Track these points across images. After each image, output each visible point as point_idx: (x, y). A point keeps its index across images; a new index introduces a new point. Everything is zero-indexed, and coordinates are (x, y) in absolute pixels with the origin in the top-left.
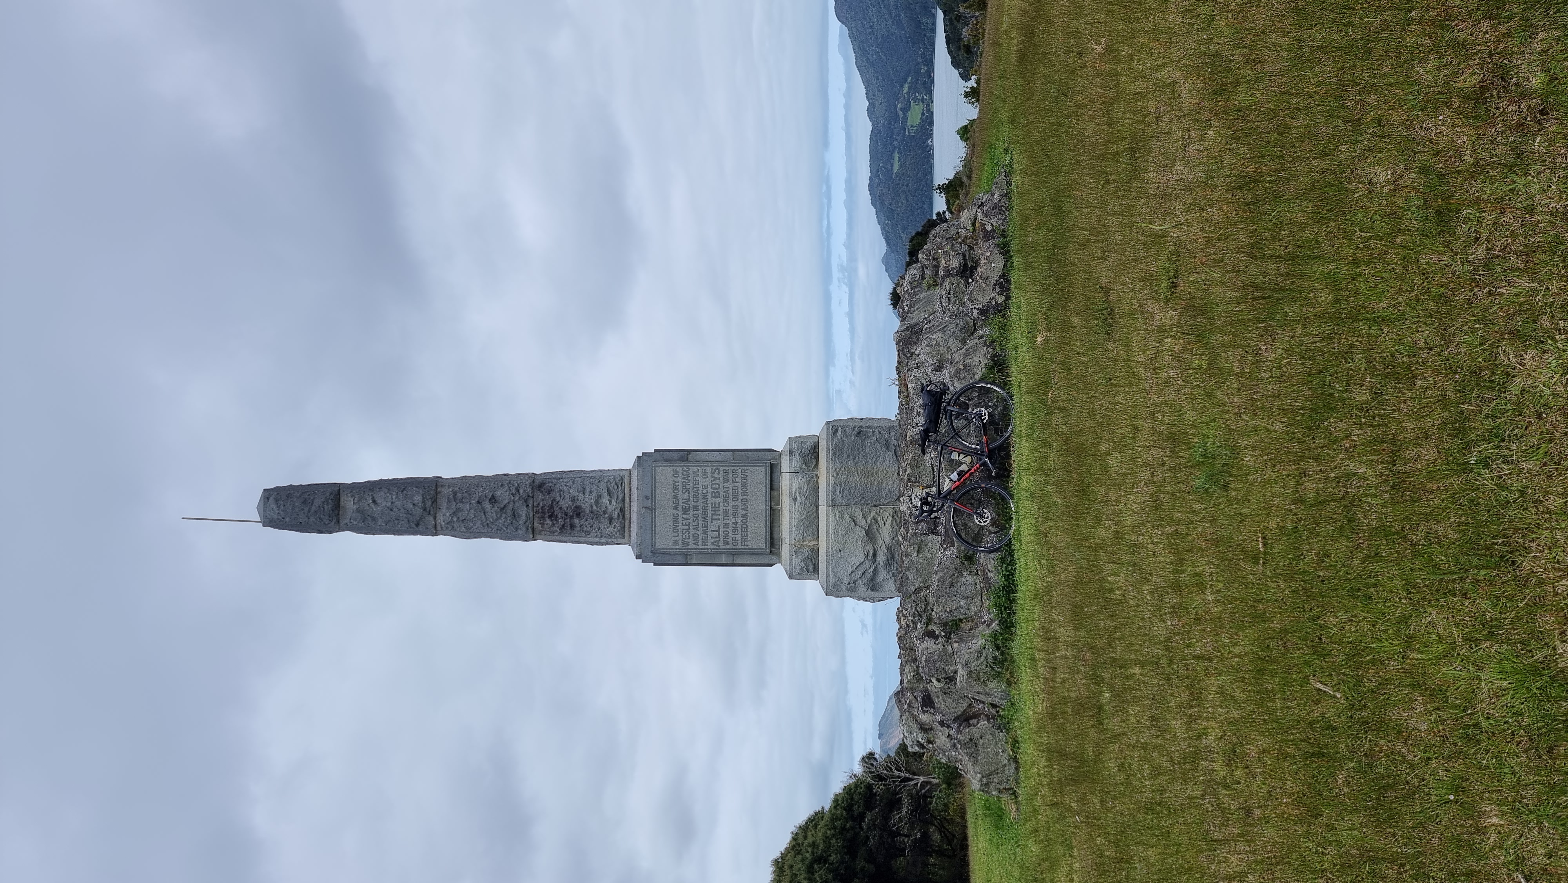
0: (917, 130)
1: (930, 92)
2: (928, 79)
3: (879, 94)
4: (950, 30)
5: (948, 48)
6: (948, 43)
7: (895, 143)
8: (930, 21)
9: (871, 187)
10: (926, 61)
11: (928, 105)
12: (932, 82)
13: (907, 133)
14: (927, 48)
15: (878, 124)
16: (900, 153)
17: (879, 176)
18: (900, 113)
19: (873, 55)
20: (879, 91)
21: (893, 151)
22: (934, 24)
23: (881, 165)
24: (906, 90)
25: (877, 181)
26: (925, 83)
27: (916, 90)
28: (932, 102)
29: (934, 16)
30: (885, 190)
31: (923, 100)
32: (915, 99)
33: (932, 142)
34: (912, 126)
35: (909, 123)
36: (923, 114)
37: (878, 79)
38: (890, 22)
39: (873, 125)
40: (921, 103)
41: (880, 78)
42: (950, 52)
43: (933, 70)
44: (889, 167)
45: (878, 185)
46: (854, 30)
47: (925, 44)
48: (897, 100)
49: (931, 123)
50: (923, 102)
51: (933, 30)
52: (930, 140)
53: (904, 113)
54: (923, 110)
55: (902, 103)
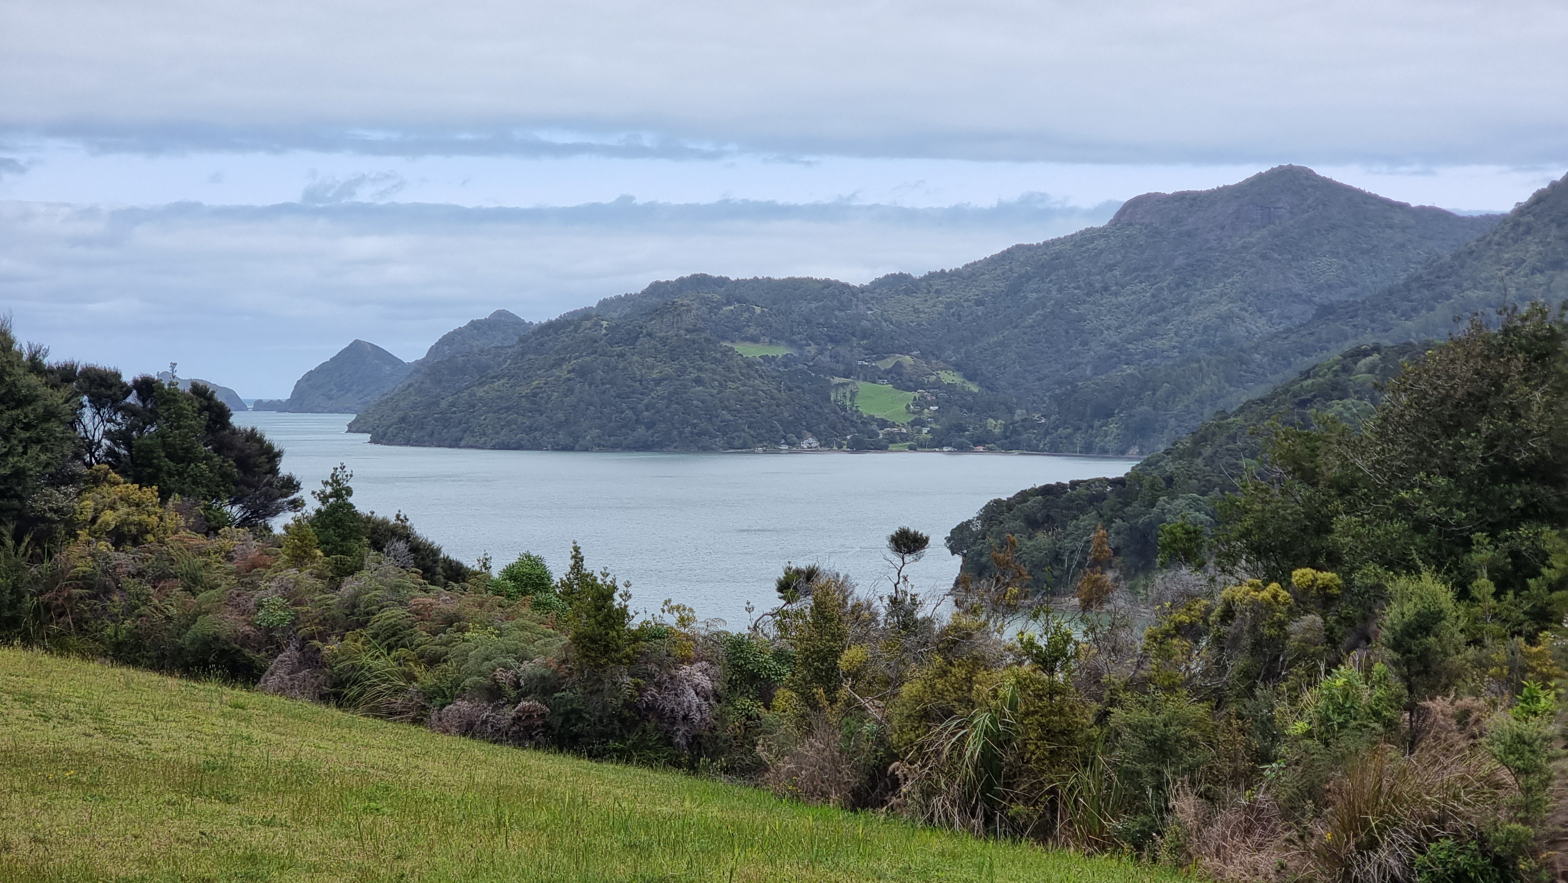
0: (844, 409)
1: (937, 443)
2: (971, 438)
3: (940, 307)
4: (1078, 496)
5: (1035, 492)
6: (1047, 490)
7: (812, 349)
8: (1112, 443)
9: (700, 281)
10: (1015, 431)
11: (904, 438)
12: (962, 448)
13: (837, 380)
14: (1047, 433)
15: (865, 302)
16: (787, 361)
17: (729, 303)
18: (888, 363)
19: (1038, 291)
20: (949, 306)
21: (791, 343)
22: (1103, 453)
23: (758, 310)
24: (949, 377)
25: (716, 297)
26: (960, 429)
27: (945, 405)
28: (912, 448)
29: (1121, 454)
30: (688, 320)
31: (918, 423)
32: (921, 403)
33: (811, 450)
34: (853, 394)
35: (863, 387)
36: (883, 424)
37: (979, 303)
38: (1115, 339)
39: (863, 290)
40: (912, 418)
41: (980, 311)
42: (1024, 496)
43: (990, 450)
44: (752, 331)
45: (704, 301)
46: (1101, 243)
47: (1056, 428)
48: (923, 355)
49: (858, 447)
50: (913, 424)
51: (1088, 451)
52: (815, 444)
53: (888, 372)
54: (893, 425)
55: (914, 366)
